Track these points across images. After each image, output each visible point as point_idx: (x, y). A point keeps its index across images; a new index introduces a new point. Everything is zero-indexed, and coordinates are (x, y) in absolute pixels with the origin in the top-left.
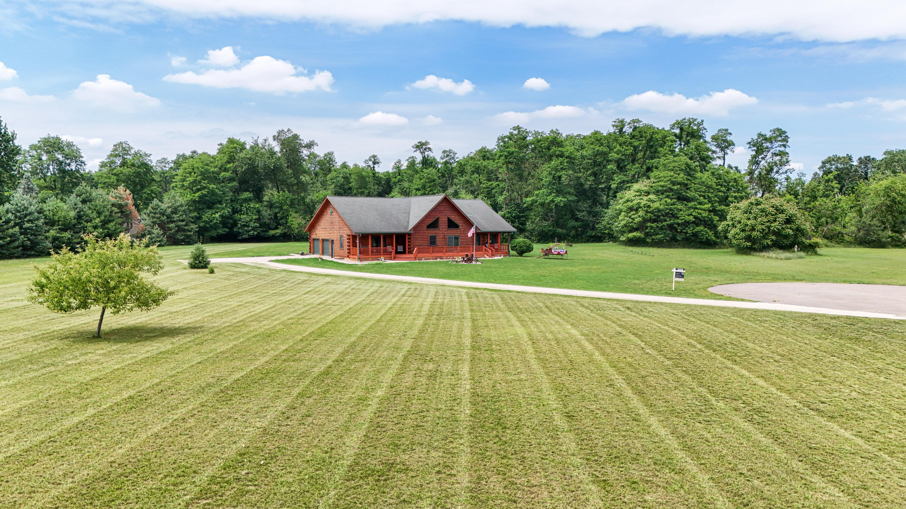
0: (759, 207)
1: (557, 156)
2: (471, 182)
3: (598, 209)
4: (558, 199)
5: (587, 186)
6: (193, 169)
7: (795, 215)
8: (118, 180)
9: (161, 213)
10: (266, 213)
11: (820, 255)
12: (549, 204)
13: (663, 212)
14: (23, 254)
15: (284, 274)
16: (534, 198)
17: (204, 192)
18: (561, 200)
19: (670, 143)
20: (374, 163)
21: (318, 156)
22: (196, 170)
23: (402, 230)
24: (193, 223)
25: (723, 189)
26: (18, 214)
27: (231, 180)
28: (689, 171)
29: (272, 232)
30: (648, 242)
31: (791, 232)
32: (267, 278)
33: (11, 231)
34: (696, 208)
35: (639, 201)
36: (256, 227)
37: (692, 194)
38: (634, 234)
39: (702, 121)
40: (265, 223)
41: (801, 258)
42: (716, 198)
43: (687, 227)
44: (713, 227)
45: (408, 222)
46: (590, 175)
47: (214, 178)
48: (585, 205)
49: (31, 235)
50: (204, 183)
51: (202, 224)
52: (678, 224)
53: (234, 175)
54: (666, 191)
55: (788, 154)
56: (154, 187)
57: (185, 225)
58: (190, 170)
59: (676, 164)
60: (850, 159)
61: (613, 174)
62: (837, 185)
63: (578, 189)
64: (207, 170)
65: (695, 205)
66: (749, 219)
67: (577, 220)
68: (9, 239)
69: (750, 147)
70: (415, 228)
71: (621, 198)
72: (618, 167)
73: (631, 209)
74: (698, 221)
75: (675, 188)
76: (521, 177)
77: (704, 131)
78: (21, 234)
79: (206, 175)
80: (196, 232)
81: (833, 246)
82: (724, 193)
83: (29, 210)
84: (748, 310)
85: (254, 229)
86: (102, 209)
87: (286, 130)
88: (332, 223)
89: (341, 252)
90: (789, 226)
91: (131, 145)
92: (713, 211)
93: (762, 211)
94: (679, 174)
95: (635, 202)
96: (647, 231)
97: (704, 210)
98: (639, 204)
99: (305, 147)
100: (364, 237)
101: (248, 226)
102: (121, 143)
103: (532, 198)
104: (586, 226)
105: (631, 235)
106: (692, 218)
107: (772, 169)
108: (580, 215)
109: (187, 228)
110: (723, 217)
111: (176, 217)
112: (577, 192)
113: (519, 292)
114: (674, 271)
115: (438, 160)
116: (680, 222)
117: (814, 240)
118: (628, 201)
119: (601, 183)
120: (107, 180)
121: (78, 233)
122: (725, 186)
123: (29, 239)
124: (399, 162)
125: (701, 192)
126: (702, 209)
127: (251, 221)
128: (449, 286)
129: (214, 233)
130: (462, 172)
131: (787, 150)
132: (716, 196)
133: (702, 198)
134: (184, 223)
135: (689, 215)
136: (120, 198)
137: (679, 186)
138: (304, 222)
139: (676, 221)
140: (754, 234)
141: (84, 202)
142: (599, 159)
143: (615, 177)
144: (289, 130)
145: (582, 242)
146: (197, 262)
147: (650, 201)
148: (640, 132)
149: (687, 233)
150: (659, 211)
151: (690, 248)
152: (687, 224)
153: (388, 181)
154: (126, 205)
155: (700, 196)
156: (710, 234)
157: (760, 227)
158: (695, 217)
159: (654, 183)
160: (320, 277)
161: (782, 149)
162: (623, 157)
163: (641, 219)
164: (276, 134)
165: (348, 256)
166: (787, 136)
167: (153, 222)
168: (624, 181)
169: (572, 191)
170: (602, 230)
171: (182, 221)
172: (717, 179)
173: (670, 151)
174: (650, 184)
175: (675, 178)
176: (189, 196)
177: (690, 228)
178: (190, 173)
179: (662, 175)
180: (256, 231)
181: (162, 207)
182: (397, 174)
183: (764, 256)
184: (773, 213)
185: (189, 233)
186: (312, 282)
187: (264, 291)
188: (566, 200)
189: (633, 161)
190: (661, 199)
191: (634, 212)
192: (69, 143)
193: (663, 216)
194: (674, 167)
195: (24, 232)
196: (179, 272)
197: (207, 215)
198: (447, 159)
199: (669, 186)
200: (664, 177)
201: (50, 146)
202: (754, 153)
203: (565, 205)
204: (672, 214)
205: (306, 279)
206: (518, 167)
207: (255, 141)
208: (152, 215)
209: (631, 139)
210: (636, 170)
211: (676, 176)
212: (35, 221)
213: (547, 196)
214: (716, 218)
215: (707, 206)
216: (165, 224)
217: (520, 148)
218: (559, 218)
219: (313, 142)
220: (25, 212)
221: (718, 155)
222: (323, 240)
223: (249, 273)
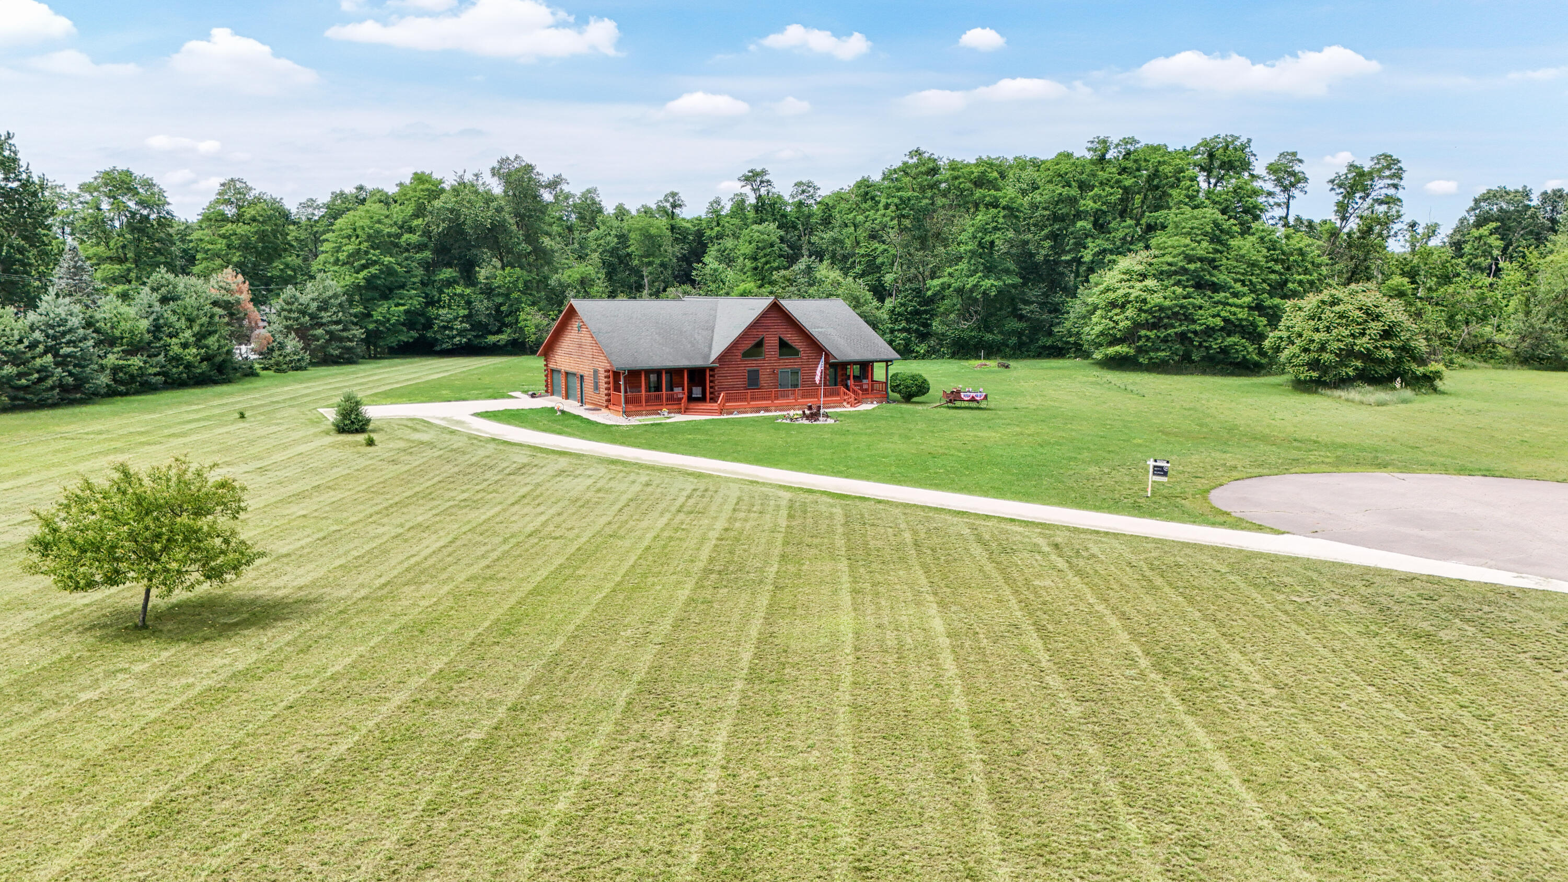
0: (1336, 308)
1: (987, 206)
2: (842, 242)
3: (1057, 298)
4: (987, 283)
5: (1040, 258)
6: (355, 230)
7: (1398, 324)
8: (228, 246)
9: (300, 312)
10: (482, 305)
11: (1443, 393)
12: (971, 291)
13: (1169, 312)
14: (62, 399)
15: (491, 447)
16: (945, 279)
17: (373, 270)
18: (992, 285)
19: (1188, 183)
20: (674, 205)
21: (573, 196)
22: (359, 232)
23: (698, 362)
24: (356, 324)
25: (1278, 267)
26: (51, 332)
27: (420, 247)
28: (1218, 236)
29: (492, 339)
30: (1141, 364)
31: (1390, 354)
32: (461, 459)
33: (38, 361)
34: (1228, 304)
35: (1127, 290)
36: (466, 330)
37: (1222, 277)
38: (1118, 348)
39: (1249, 141)
40: (480, 322)
41: (1405, 401)
42: (1265, 285)
43: (1210, 336)
44: (1257, 337)
45: (710, 347)
46: (1047, 237)
47: (390, 245)
48: (1034, 293)
49: (75, 366)
50: (374, 254)
51: (371, 326)
52: (1195, 333)
53: (425, 239)
54: (1176, 273)
55: (1399, 200)
56: (292, 260)
57: (343, 330)
58: (349, 232)
59: (1196, 223)
60: (1526, 194)
61: (1087, 236)
62: (1498, 243)
63: (1025, 262)
64: (378, 232)
65: (1227, 298)
66: (1317, 330)
67: (1021, 318)
68: (36, 375)
69: (1332, 189)
70: (722, 358)
71: (1097, 285)
72: (1095, 224)
73: (1113, 304)
74: (1230, 327)
75: (1192, 267)
76: (923, 242)
77: (1252, 159)
78: (57, 364)
79: (378, 241)
80: (362, 340)
81: (1475, 367)
82: (1281, 274)
83: (70, 324)
84: (1260, 555)
85: (461, 333)
86: (195, 313)
87: (512, 158)
88: (580, 346)
89: (596, 398)
90: (1387, 343)
91: (249, 184)
92: (1259, 307)
93: (1341, 316)
94: (1199, 242)
95: (1121, 292)
96: (1140, 343)
97: (1241, 307)
98: (1127, 295)
99: (546, 187)
100: (634, 375)
101: (452, 329)
102: (232, 180)
103: (941, 280)
104: (1038, 328)
105: (1111, 351)
106: (1219, 322)
107: (1370, 230)
108: (1026, 310)
109: (345, 334)
110: (1274, 318)
111: (325, 316)
112: (1021, 268)
114: (1151, 463)
115: (787, 197)
116: (1198, 328)
117: (1433, 367)
118: (1108, 290)
119: (1065, 252)
120: (210, 246)
121: (156, 356)
122: (1283, 262)
123: (71, 374)
124: (718, 202)
125: (1236, 273)
126: (1237, 306)
127: (456, 318)
128: (764, 484)
129: (393, 341)
130: (827, 221)
131: (1400, 194)
132: (1264, 281)
133: (1238, 285)
134: (340, 327)
135: (1214, 316)
136: (227, 290)
137: (1199, 264)
138: (545, 322)
139: (1192, 327)
140: (1325, 356)
141: (164, 300)
142: (1063, 210)
143: (1089, 242)
144: (517, 157)
145: (1028, 357)
146: (347, 422)
147: (1146, 290)
148: (1136, 161)
149: (1210, 347)
150: (1162, 309)
151: (1215, 374)
152: (1209, 331)
154: (238, 302)
155: (1236, 281)
156: (1250, 350)
157: (1335, 345)
158: (1225, 320)
159: (1155, 257)
160: (552, 457)
161: (1391, 191)
162: (1104, 208)
163: (1129, 323)
164: (496, 165)
165: (607, 407)
166: (1401, 169)
167: (287, 327)
168: (1104, 250)
169: (1013, 267)
170: (1063, 336)
171: (337, 323)
172: (1269, 250)
173: (1187, 196)
174: (1149, 260)
175: (1193, 249)
176: (349, 279)
177: (1215, 339)
178: (349, 237)
179: (1170, 243)
180: (464, 336)
181: (301, 301)
182: (715, 224)
183: (1340, 397)
184: (1359, 320)
185: (349, 344)
186: (534, 470)
187: (449, 494)
188: (1001, 283)
189: (1123, 214)
190: (1167, 287)
191: (1118, 311)
192: (146, 180)
193: (1168, 318)
194: (1192, 228)
195: (62, 361)
196: (318, 443)
197: (381, 310)
198: (802, 197)
199: (1181, 264)
200: (1173, 247)
201: (114, 186)
202: (1340, 198)
203: (1000, 292)
204: (1184, 314)
205: (525, 460)
206: (918, 222)
207: (461, 177)
208: (284, 313)
209: (1119, 174)
210: (1127, 231)
211: (1194, 245)
212: (80, 341)
213: (968, 277)
214: (1262, 321)
215: (1247, 299)
216: (307, 329)
217: (923, 189)
218: (991, 315)
219: (559, 176)
220: (62, 328)
221: (1276, 200)
222: (567, 373)
223: (431, 445)
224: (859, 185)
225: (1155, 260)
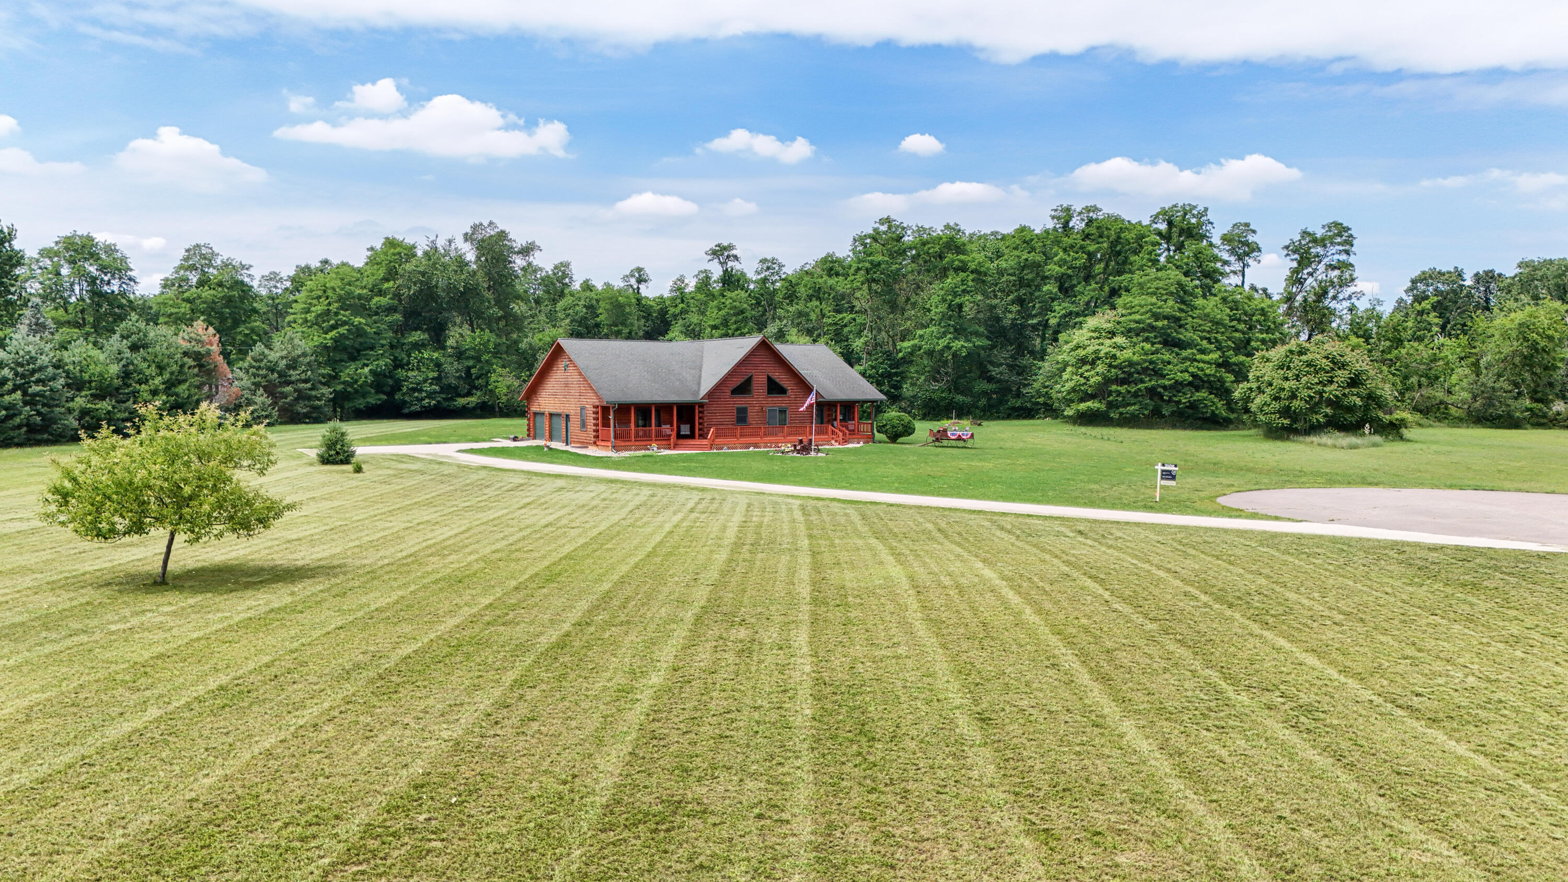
0: (1304, 358)
1: (956, 270)
2: (807, 315)
3: (1026, 361)
4: (957, 344)
5: (1007, 322)
6: (325, 292)
7: (1365, 372)
8: (193, 310)
9: (268, 368)
10: (452, 368)
11: (1409, 441)
12: (941, 352)
13: (1139, 367)
14: (29, 440)
15: (483, 474)
16: (916, 341)
17: (342, 330)
18: (963, 346)
19: (1150, 248)
20: (639, 281)
21: (542, 269)
22: (330, 293)
23: (688, 398)
24: (324, 384)
25: (1242, 326)
26: (20, 370)
27: (391, 310)
28: (1183, 296)
29: (461, 401)
30: (1112, 418)
31: (1358, 401)
32: (455, 481)
33: (8, 397)
34: (1195, 360)
35: (1097, 347)
36: (435, 392)
37: (1189, 335)
38: (1089, 404)
39: (1206, 209)
40: (449, 385)
41: (1375, 445)
42: (1230, 343)
43: (1179, 391)
44: (1224, 392)
45: (699, 384)
46: (1013, 302)
47: (360, 306)
48: (1003, 355)
49: (43, 406)
50: (344, 315)
51: (340, 387)
52: (1165, 387)
53: (396, 302)
54: (1143, 330)
55: (1352, 266)
56: (257, 324)
57: (311, 389)
58: (320, 293)
59: (1161, 284)
60: (1460, 275)
61: (1053, 300)
62: (1437, 320)
63: (992, 326)
64: (349, 294)
65: (1193, 354)
66: (1287, 379)
67: (990, 379)
68: (4, 413)
69: (1288, 255)
70: (711, 394)
71: (1067, 342)
72: (1060, 289)
73: (1083, 361)
74: (1197, 383)
75: (1159, 324)
76: (893, 306)
77: (1209, 227)
78: (26, 403)
79: (346, 302)
80: (330, 400)
81: (1430, 426)
82: (1244, 333)
83: (39, 362)
84: (1287, 535)
85: (430, 395)
86: (166, 361)
87: (486, 224)
88: (567, 385)
89: (583, 436)
90: (1355, 390)
91: (216, 250)
92: (1225, 364)
93: (1309, 364)
94: (1165, 301)
95: (1090, 349)
96: (1111, 398)
97: (1208, 363)
98: (1097, 352)
99: (519, 253)
100: (623, 410)
101: (421, 391)
102: (198, 246)
103: (912, 342)
104: (1005, 390)
105: (1083, 406)
106: (1187, 377)
107: (1325, 293)
108: (995, 371)
109: (313, 393)
110: (1241, 375)
111: (294, 374)
112: (989, 332)
113: (892, 505)
114: (1159, 467)
115: (750, 275)
116: (1167, 383)
117: (1399, 415)
118: (1077, 347)
119: (1031, 316)
120: (174, 310)
121: (125, 402)
122: (1245, 322)
123: (39, 413)
124: (682, 279)
125: (1203, 331)
126: (1204, 362)
127: (425, 381)
128: (771, 495)
129: (360, 403)
130: (791, 297)
131: (1352, 259)
132: (1229, 339)
133: (1205, 342)
134: (309, 385)
135: (1182, 372)
136: (198, 341)
137: (1166, 322)
138: (517, 383)
139: (1161, 382)
140: (1296, 404)
141: (134, 348)
142: (1028, 275)
143: (1056, 306)
144: (491, 223)
145: (999, 418)
146: (333, 452)
147: (1116, 346)
148: (1098, 228)
149: (1179, 402)
150: (1131, 364)
151: (1185, 429)
152: (1178, 386)
153: (663, 312)
154: (208, 353)
155: (1202, 338)
156: (1219, 405)
157: (1305, 393)
158: (1193, 375)
159: (1123, 316)
160: (546, 479)
161: (1343, 257)
162: (1069, 272)
163: (1100, 378)
164: (469, 231)
165: (595, 443)
166: (1351, 236)
167: (254, 384)
168: (1071, 313)
169: (982, 329)
170: (1032, 397)
171: (306, 381)
172: (1232, 310)
173: (1150, 260)
174: (1117, 318)
175: (1159, 308)
176: (318, 339)
177: (1184, 394)
178: (319, 297)
179: (1136, 302)
180: (433, 399)
181: (269, 358)
182: (679, 301)
183: (1312, 442)
184: (1328, 368)
185: (317, 402)
186: (532, 487)
187: (449, 504)
188: (971, 345)
189: (1087, 279)
190: (1135, 344)
191: (1088, 367)
192: (109, 246)
193: (1138, 373)
194: (1157, 289)
195: (31, 401)
196: (301, 471)
197: (348, 372)
198: (767, 273)
199: (1148, 321)
200: (1140, 306)
201: (75, 251)
202: (1295, 264)
203: (969, 354)
204: (1153, 370)
205: (522, 482)
206: (889, 288)
207: (432, 242)
208: (252, 370)
209: (1083, 240)
210: (1092, 294)
211: (1160, 303)
212: (49, 381)
213: (938, 339)
214: (1230, 377)
215: (1214, 356)
216: (275, 386)
217: (891, 255)
218: (959, 377)
219: (533, 243)
220: (31, 366)
221: (1232, 268)
222: (551, 415)
223: (422, 473)
224: (824, 260)
225: (1123, 319)
